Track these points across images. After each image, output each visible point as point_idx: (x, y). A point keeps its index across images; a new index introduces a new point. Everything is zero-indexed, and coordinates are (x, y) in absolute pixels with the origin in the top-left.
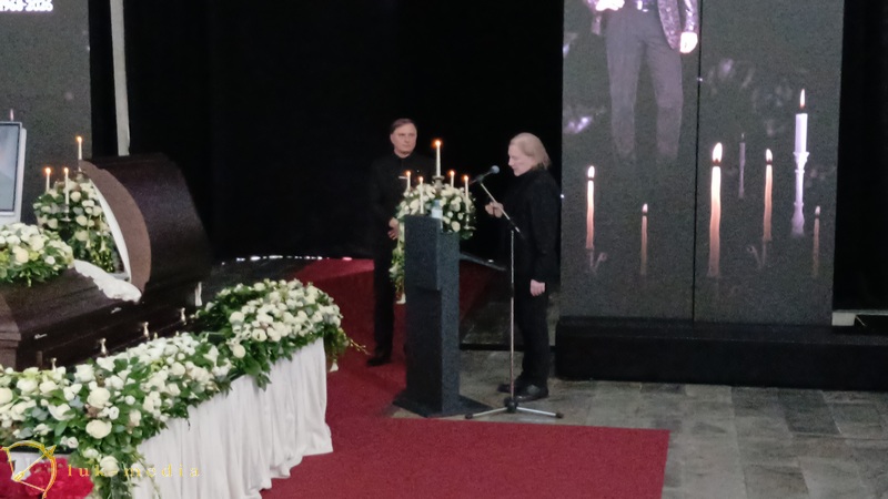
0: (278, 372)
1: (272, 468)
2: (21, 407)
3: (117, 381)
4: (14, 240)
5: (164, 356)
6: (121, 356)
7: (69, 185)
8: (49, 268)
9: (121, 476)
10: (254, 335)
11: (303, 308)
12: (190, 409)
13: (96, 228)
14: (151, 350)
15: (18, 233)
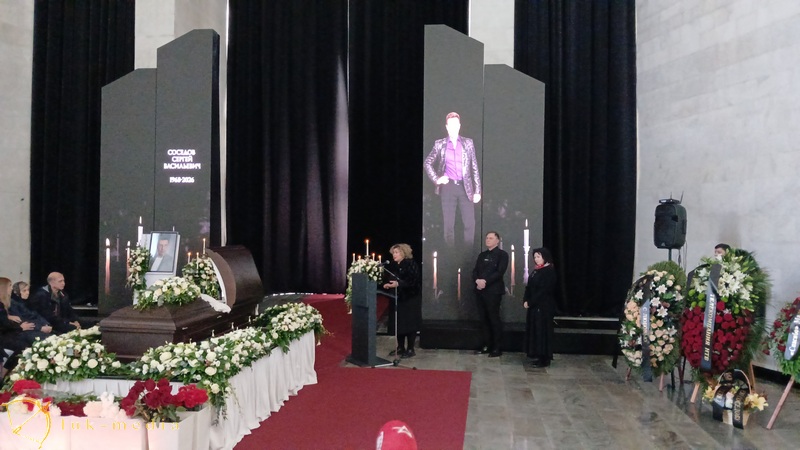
0: (293, 346)
1: (289, 391)
2: (176, 361)
3: (219, 349)
4: (174, 284)
5: (241, 338)
6: (222, 337)
7: (199, 260)
8: (190, 297)
9: (221, 393)
10: (282, 328)
11: (305, 316)
12: (253, 362)
13: (210, 280)
14: (235, 335)
15: (176, 281)
